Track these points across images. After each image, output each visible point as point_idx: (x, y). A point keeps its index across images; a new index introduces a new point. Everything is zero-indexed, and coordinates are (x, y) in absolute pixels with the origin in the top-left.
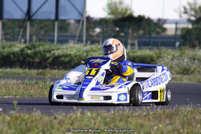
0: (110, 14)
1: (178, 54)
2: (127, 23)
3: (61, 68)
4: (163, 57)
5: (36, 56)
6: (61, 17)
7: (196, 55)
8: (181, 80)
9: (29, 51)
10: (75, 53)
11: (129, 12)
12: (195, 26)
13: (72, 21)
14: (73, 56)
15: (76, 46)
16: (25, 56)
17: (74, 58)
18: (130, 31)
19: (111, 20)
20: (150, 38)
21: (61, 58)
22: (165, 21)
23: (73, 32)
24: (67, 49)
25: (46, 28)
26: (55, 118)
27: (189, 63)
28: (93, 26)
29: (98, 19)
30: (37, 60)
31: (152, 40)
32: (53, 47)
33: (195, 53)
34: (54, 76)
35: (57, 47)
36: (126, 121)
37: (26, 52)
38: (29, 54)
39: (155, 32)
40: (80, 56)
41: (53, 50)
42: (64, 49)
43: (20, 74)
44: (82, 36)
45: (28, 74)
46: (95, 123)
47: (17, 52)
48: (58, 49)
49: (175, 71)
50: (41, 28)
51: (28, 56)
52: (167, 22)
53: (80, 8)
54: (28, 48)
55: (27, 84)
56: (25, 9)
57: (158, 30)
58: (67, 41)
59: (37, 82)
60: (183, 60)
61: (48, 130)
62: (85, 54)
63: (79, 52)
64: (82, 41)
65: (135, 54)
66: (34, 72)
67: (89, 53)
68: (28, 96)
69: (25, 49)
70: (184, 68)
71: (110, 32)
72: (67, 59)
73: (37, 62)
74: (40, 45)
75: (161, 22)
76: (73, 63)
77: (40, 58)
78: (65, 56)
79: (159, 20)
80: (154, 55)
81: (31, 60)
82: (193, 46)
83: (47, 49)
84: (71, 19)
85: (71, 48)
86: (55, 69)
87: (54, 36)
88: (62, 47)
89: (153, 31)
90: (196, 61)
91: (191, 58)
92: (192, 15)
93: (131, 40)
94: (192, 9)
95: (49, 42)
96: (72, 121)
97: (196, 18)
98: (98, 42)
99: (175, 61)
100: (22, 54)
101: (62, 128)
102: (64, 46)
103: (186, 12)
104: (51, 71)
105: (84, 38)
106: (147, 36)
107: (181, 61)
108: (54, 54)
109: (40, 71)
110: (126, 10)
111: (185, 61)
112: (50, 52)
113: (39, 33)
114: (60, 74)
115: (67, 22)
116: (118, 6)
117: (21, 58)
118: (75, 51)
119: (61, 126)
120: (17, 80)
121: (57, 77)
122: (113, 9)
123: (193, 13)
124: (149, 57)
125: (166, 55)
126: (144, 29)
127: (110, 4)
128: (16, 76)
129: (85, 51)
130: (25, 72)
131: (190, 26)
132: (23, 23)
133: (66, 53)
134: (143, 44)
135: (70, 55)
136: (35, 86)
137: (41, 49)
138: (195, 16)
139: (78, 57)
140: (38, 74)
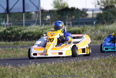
0: (55, 7)
1: (94, 29)
2: (65, 12)
3: (27, 40)
4: (86, 31)
5: (13, 34)
6: (26, 11)
7: (105, 28)
8: (96, 43)
9: (9, 31)
10: (35, 31)
11: (66, 5)
12: (104, 12)
13: (34, 13)
14: (34, 33)
15: (36, 27)
16: (7, 34)
17: (35, 34)
18: (67, 16)
19: (55, 11)
20: (78, 20)
21: (28, 34)
22: (87, 10)
23: (34, 19)
24: (30, 29)
25: (18, 18)
26: (20, 68)
27: (101, 33)
28: (45, 15)
29: (48, 11)
30: (13, 36)
31: (80, 21)
32: (22, 28)
33: (104, 27)
34: (24, 45)
35: (25, 28)
36: (61, 68)
37: (7, 32)
38: (9, 33)
39: (82, 17)
40: (38, 32)
41: (23, 30)
42: (29, 29)
43: (3, 45)
44: (39, 21)
45: (8, 44)
46: (43, 70)
47: (2, 32)
48: (25, 29)
49: (93, 38)
50: (16, 18)
51: (8, 34)
52: (88, 10)
53: (37, 5)
54: (8, 30)
55: (7, 50)
56: (5, 7)
57: (83, 15)
58: (30, 24)
59: (12, 48)
60: (97, 32)
61: (15, 75)
62: (41, 31)
63: (38, 30)
64: (39, 24)
65: (70, 30)
66: (12, 43)
67: (43, 31)
68: (8, 57)
69: (6, 30)
70: (98, 36)
71: (55, 18)
72: (31, 35)
73: (14, 37)
74: (14, 28)
75: (85, 10)
76: (34, 37)
77: (15, 35)
78: (30, 33)
79: (84, 9)
80: (81, 30)
81: (10, 36)
82: (103, 23)
83: (19, 30)
84: (33, 11)
85: (32, 28)
86: (24, 41)
87: (23, 22)
88: (28, 28)
89: (80, 16)
90: (105, 32)
91: (102, 30)
92: (102, 6)
93: (68, 22)
94: (102, 2)
95: (20, 26)
96: (29, 69)
97: (105, 7)
98: (49, 24)
99: (93, 32)
100: (5, 33)
101: (24, 74)
102: (29, 27)
103: (99, 4)
104: (21, 42)
105: (40, 22)
106: (77, 19)
107: (96, 32)
108: (23, 32)
109: (15, 42)
110: (64, 4)
111: (99, 32)
112: (20, 31)
113: (14, 20)
114: (27, 44)
115: (31, 13)
116: (59, 2)
117: (4, 35)
118: (35, 30)
119: (23, 73)
120: (2, 48)
121: (25, 45)
122: (57, 4)
123: (103, 4)
124: (78, 31)
125: (87, 29)
126: (75, 15)
127: (55, 2)
128: (2, 46)
129: (41, 29)
130: (6, 44)
131: (101, 12)
132: (5, 15)
133: (30, 31)
134: (75, 24)
135: (32, 32)
136: (11, 51)
137: (16, 29)
138: (104, 6)
139: (37, 33)
140: (14, 44)
